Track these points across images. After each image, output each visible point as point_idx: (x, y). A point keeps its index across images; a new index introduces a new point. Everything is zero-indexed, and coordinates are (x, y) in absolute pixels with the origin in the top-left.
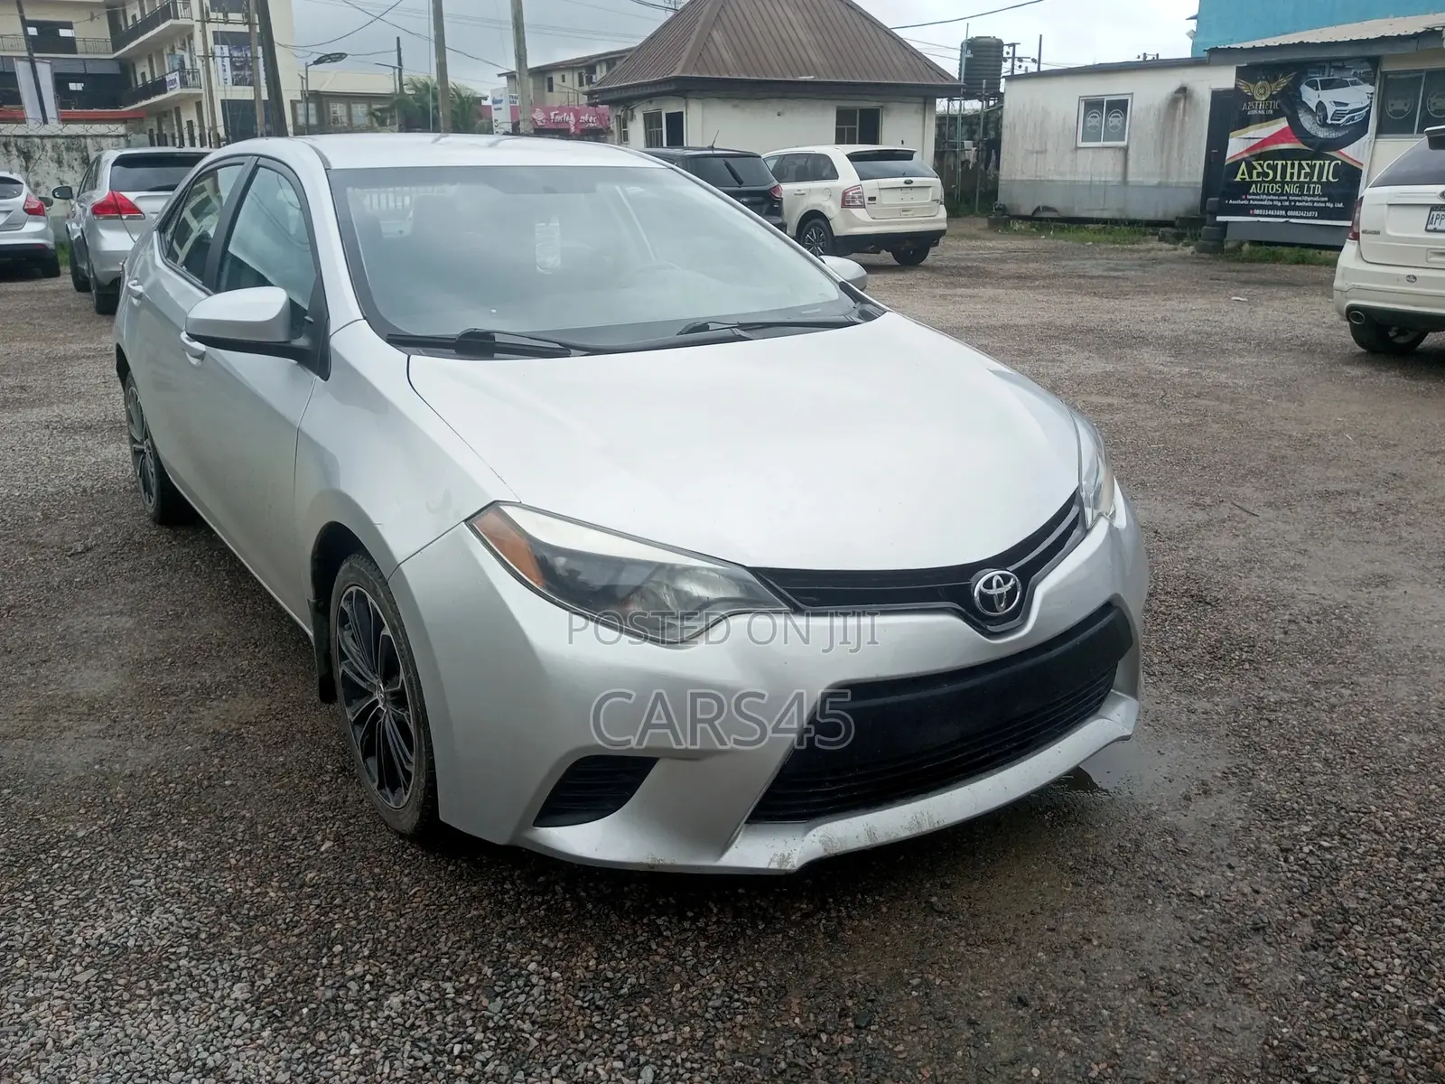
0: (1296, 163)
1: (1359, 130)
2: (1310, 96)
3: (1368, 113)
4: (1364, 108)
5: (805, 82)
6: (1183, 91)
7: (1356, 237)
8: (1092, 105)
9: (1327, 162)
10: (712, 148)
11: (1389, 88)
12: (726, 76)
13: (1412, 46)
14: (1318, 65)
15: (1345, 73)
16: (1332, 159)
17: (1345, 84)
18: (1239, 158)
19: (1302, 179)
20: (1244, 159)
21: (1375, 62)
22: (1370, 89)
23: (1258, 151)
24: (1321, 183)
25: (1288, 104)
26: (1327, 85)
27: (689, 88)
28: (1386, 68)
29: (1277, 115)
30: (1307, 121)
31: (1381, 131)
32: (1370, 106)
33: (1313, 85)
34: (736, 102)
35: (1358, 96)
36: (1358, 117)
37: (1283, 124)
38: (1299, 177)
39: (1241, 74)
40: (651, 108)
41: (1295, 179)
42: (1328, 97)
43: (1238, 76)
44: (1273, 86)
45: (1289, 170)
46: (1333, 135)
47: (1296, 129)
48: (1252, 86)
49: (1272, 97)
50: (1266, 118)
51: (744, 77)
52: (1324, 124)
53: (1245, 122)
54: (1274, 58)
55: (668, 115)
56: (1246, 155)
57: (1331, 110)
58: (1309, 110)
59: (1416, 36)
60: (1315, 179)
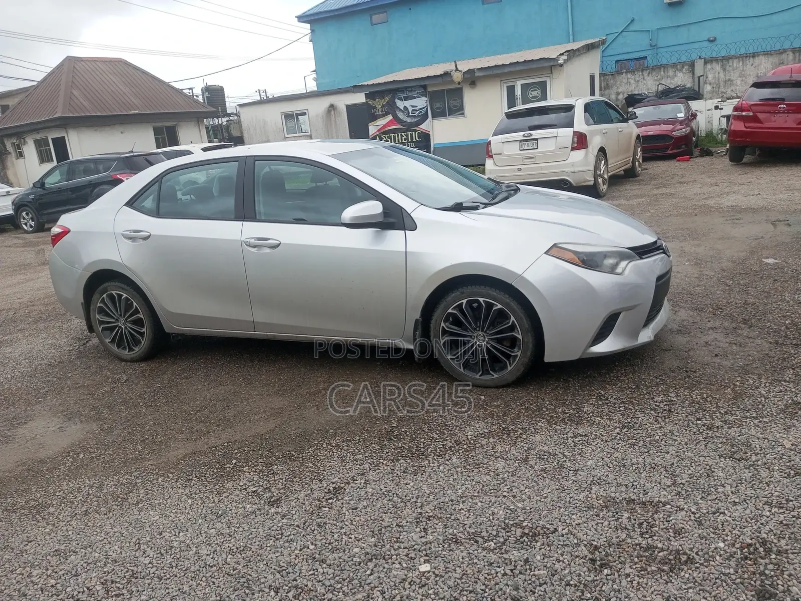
0: (399, 134)
1: (424, 117)
2: (400, 104)
3: (427, 109)
4: (424, 108)
5: (134, 114)
6: (332, 106)
7: (491, 157)
8: (289, 116)
9: (414, 133)
10: (132, 152)
11: (434, 97)
12: (89, 114)
13: (440, 80)
14: (401, 90)
15: (413, 93)
16: (416, 131)
17: (414, 98)
18: (375, 134)
19: (403, 141)
20: (377, 135)
21: (424, 87)
22: (426, 99)
23: (382, 131)
24: (413, 142)
25: (391, 108)
26: (406, 99)
27: (67, 123)
28: (430, 89)
29: (387, 114)
30: (401, 115)
31: (433, 117)
32: (427, 106)
33: (400, 99)
34: (96, 128)
35: (421, 102)
36: (423, 111)
37: (390, 117)
38: (402, 140)
39: (367, 96)
40: (39, 136)
41: (400, 141)
42: (408, 104)
43: (366, 97)
44: (383, 101)
45: (397, 138)
46: (414, 120)
47: (396, 119)
48: (374, 102)
49: (383, 106)
50: (384, 116)
51: (99, 114)
52: (408, 116)
53: (374, 118)
54: (383, 88)
55: (53, 140)
56: (378, 133)
57: (410, 109)
58: (400, 110)
59: (441, 75)
60: (410, 141)
